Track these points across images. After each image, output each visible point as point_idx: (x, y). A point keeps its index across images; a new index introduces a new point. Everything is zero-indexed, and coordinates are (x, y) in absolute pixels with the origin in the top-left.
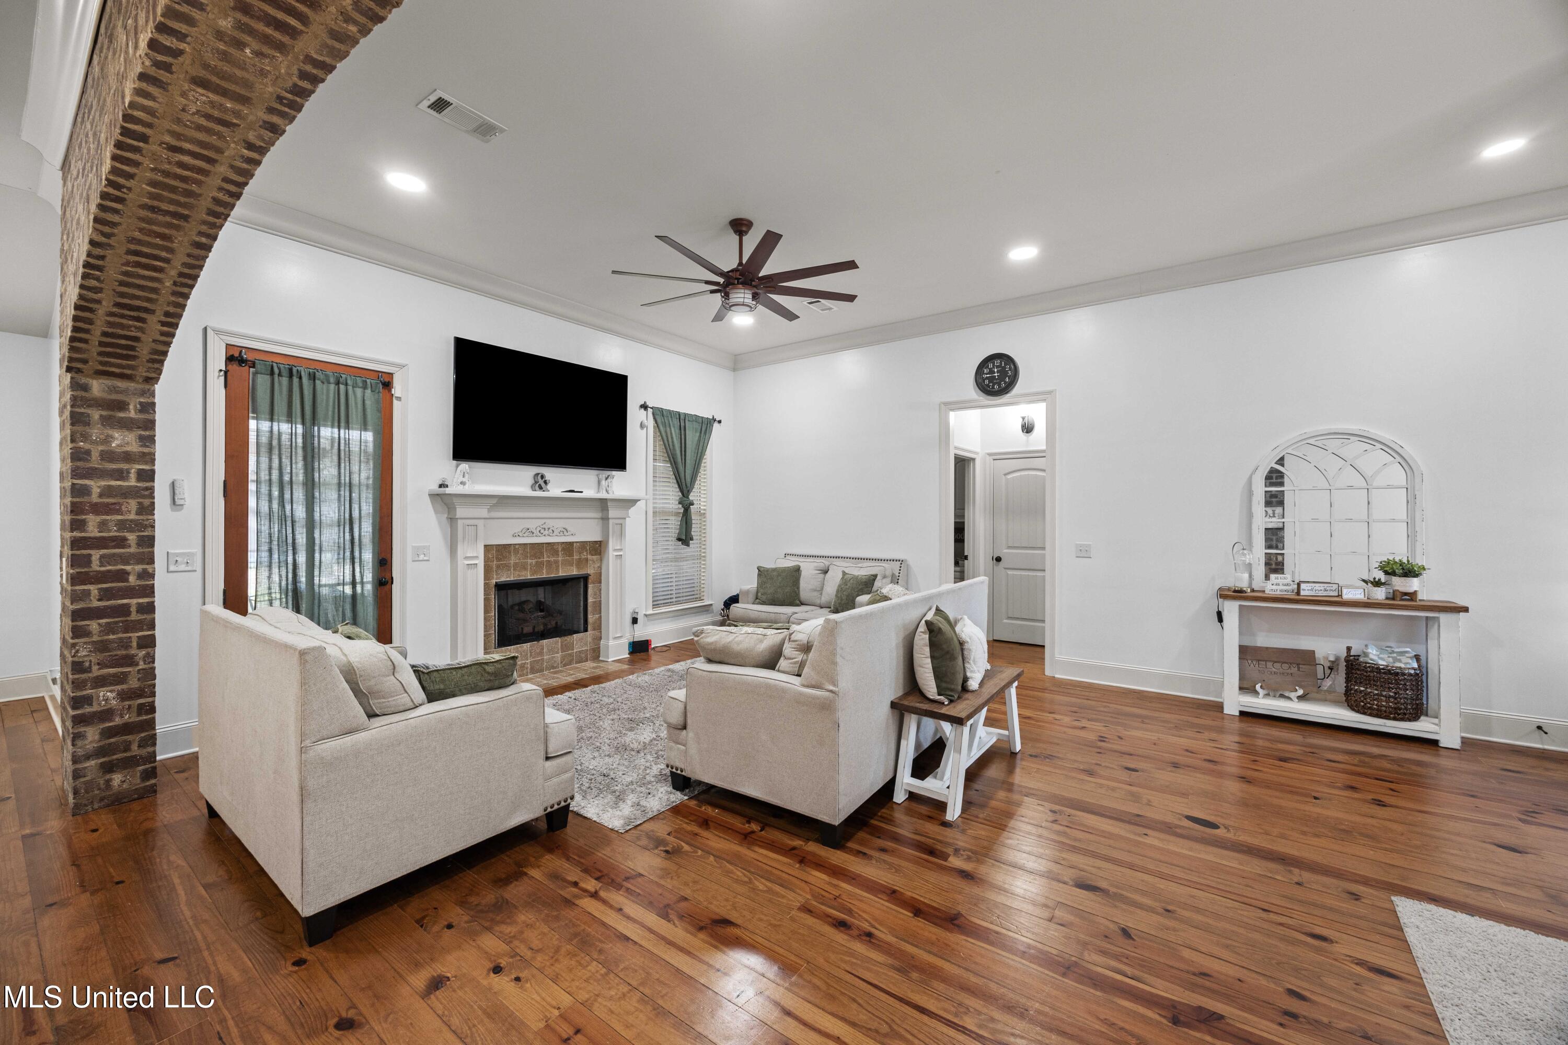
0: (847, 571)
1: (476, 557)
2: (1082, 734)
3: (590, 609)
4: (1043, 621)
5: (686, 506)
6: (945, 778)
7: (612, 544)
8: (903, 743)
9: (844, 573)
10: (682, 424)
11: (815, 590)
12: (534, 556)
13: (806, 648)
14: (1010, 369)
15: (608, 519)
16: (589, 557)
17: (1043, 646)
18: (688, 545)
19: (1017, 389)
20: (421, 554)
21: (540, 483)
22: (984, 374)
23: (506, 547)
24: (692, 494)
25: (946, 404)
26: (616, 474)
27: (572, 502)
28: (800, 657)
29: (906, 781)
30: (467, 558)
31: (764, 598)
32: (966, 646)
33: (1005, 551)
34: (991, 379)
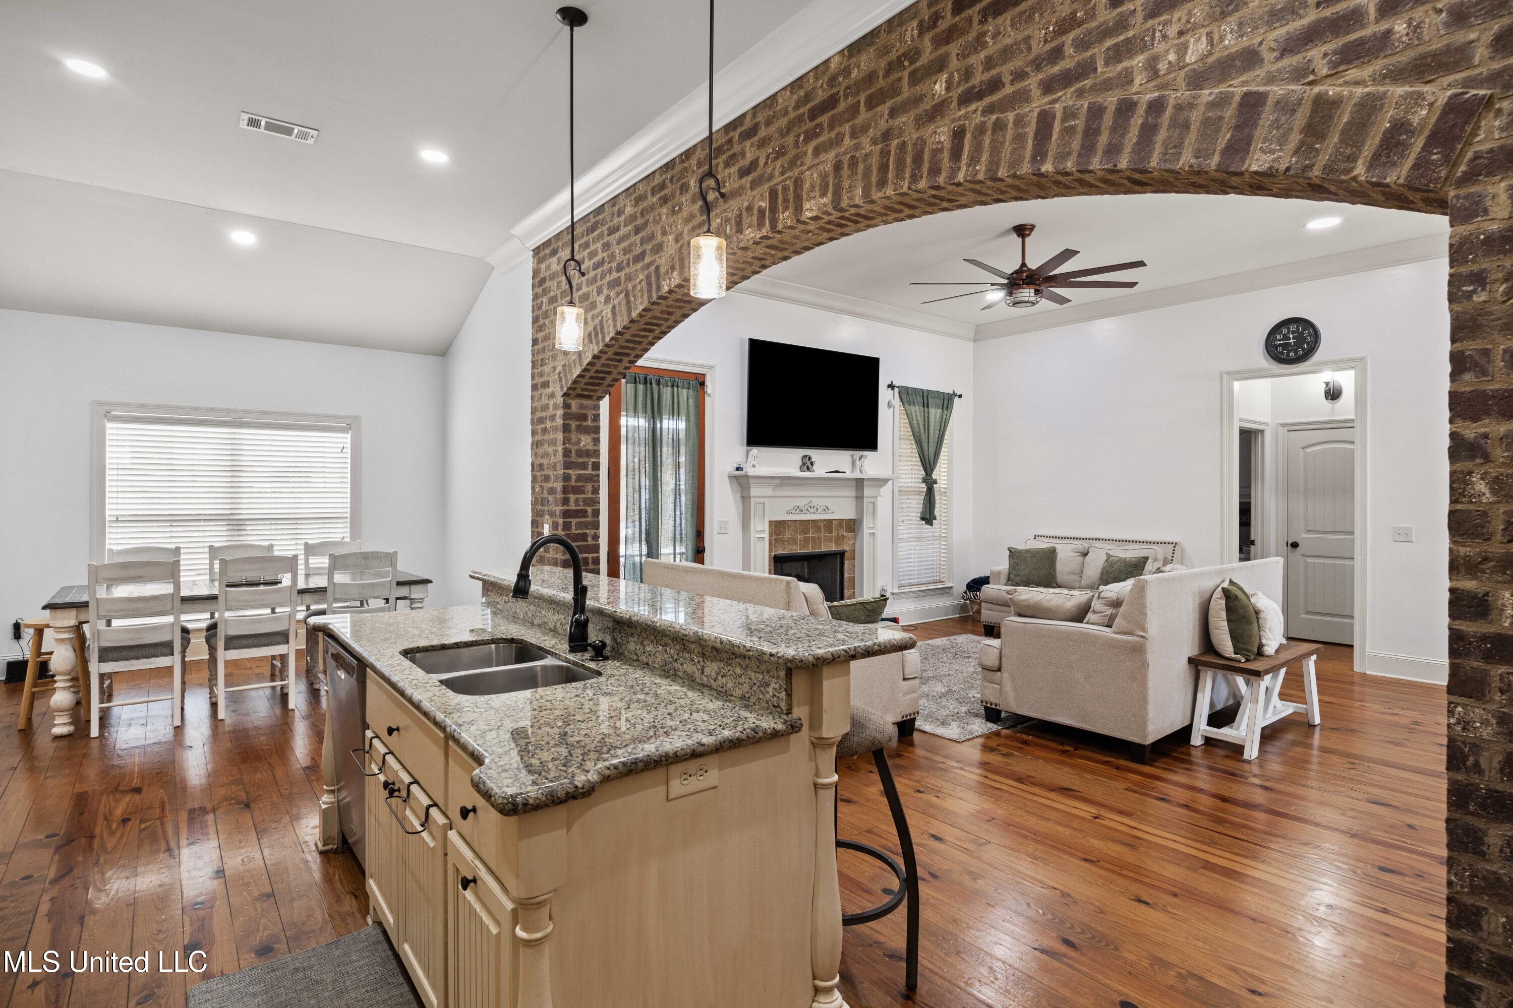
0: (1111, 553)
1: (763, 531)
2: (1395, 718)
3: (846, 584)
4: (1352, 617)
5: (930, 483)
6: (1241, 729)
7: (867, 522)
8: (1199, 695)
9: (1108, 556)
10: (926, 401)
11: (1074, 574)
12: (803, 532)
13: (1117, 604)
14: (1309, 334)
15: (862, 497)
16: (845, 534)
17: (1352, 646)
18: (931, 524)
19: (1319, 355)
20: (723, 529)
21: (807, 464)
22: (1276, 340)
23: (781, 523)
24: (934, 473)
25: (1228, 373)
26: (868, 454)
27: (834, 481)
28: (1110, 611)
29: (1201, 729)
30: (757, 532)
31: (1018, 579)
32: (1262, 615)
33: (1304, 535)
34: (1285, 346)
